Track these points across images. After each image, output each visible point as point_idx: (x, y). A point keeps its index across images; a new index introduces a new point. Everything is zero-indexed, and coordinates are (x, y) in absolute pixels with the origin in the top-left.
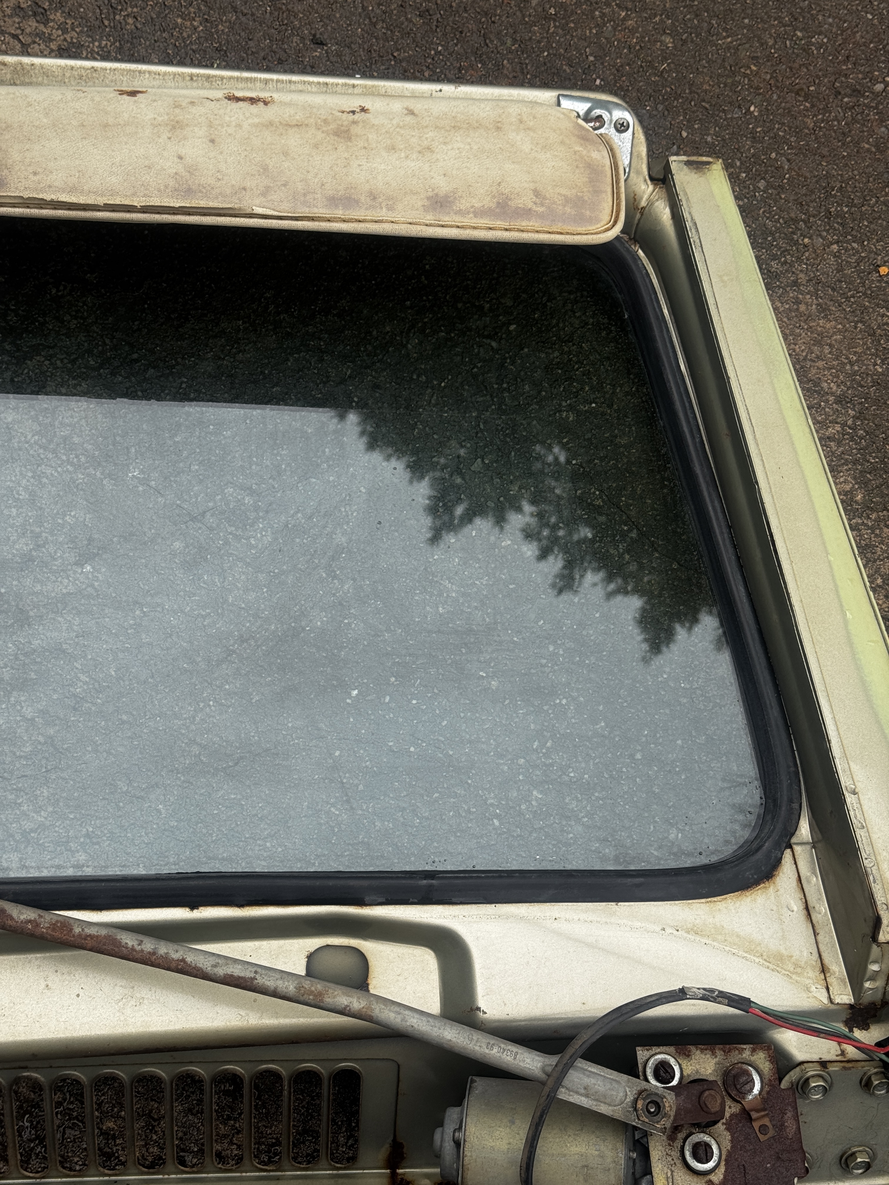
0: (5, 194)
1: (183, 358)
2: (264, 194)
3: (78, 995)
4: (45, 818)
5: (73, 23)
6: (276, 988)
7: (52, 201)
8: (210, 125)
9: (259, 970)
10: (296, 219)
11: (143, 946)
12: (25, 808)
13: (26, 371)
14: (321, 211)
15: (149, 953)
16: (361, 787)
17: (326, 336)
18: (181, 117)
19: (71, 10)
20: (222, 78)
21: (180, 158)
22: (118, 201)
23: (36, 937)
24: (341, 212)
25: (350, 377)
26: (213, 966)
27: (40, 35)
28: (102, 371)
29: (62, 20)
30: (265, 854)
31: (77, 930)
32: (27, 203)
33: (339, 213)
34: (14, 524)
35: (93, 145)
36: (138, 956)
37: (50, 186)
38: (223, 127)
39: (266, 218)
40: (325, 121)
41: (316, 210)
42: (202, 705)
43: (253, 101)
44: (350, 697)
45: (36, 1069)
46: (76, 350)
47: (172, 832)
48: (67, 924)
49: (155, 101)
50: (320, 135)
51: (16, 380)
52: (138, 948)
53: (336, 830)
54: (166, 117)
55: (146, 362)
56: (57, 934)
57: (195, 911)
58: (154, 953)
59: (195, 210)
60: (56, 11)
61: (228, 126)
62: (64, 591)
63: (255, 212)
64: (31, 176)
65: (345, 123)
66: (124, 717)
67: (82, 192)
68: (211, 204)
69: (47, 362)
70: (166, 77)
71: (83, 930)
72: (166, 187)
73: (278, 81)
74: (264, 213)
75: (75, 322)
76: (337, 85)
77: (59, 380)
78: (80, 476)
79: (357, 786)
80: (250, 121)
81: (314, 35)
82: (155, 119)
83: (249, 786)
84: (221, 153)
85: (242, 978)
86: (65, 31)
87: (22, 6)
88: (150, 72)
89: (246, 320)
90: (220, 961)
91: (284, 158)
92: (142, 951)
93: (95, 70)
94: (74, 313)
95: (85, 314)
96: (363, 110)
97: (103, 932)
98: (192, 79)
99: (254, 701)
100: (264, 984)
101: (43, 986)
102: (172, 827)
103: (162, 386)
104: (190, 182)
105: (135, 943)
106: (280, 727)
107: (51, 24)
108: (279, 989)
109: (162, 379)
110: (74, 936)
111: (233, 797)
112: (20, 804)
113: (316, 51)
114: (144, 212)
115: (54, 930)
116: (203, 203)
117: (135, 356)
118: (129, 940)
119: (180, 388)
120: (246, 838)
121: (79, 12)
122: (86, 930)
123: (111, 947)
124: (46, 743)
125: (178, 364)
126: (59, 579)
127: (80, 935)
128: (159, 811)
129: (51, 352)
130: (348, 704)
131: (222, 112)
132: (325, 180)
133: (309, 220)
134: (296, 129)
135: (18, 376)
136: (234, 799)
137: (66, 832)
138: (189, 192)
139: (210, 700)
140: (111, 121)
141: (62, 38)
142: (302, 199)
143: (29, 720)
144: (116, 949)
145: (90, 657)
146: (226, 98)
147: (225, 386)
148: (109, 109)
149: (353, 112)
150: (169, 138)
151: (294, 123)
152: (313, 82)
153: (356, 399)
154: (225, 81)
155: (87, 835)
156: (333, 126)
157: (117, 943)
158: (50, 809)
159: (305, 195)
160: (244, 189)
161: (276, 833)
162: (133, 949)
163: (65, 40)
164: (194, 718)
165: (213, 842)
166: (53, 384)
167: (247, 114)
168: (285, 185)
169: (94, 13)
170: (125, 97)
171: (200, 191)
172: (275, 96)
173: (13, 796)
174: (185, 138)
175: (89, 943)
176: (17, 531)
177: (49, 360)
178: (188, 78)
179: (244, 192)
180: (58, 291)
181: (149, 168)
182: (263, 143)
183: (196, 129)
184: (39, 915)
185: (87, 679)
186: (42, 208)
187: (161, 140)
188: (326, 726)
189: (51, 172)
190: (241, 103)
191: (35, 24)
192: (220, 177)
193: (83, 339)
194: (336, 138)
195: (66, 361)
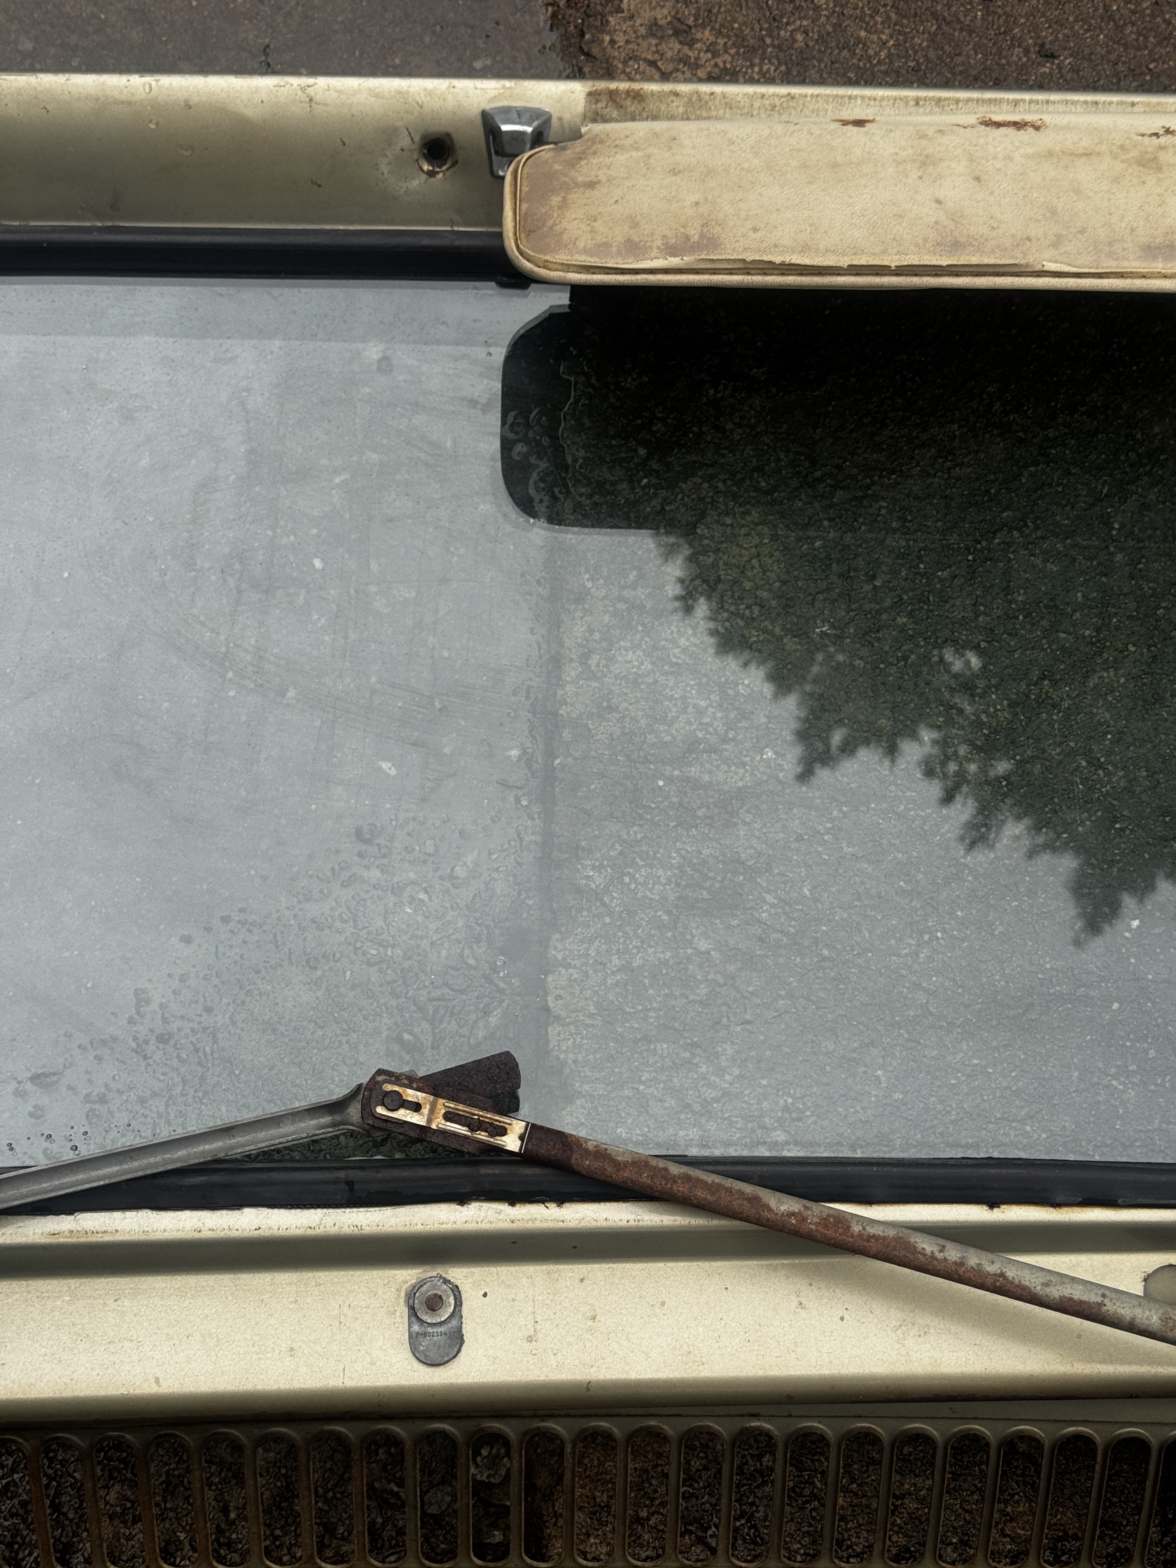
0: (720, 257)
1: (881, 476)
2: (1055, 245)
3: (842, 1319)
4: (731, 1084)
5: (725, 43)
6: (1133, 1319)
7: (783, 264)
8: (971, 160)
9: (1107, 1293)
10: (1100, 276)
11: (946, 1254)
12: (704, 1069)
13: (680, 496)
14: (1134, 264)
15: (955, 1263)
16: (1152, 1053)
17: (1073, 442)
18: (931, 150)
19: (722, 25)
20: (958, 101)
21: (939, 202)
22: (863, 261)
23: (802, 1236)
24: (1161, 265)
25: (1106, 495)
26: (1043, 1284)
27: (685, 61)
28: (776, 494)
29: (712, 39)
30: (1025, 1141)
31: (856, 1229)
32: (747, 268)
33: (1159, 266)
34: (672, 696)
35: (823, 190)
36: (940, 1267)
37: (776, 246)
38: (988, 160)
39: (1059, 277)
40: (1122, 147)
41: (1126, 263)
42: (926, 937)
43: (1018, 125)
44: (1130, 930)
45: (770, 1417)
46: (743, 468)
47: (896, 1107)
48: (842, 1220)
49: (891, 131)
50: (1119, 166)
51: (668, 508)
52: (940, 1256)
53: (1121, 1111)
54: (911, 151)
55: (833, 482)
56: (830, 1233)
57: (996, 1210)
58: (962, 1264)
59: (966, 269)
60: (705, 29)
61: (994, 159)
62: (740, 784)
63: (1046, 268)
64: (751, 233)
65: (1150, 149)
66: (826, 952)
67: (817, 251)
68: (986, 261)
69: (706, 485)
70: (884, 103)
71: (864, 1228)
72: (926, 240)
73: (1031, 101)
74: (1059, 270)
75: (740, 431)
76: (1110, 103)
77: (723, 507)
78: (754, 633)
79: (1146, 1051)
80: (1022, 151)
81: (1042, 45)
82: (897, 154)
83: (997, 1048)
84: (992, 193)
85: (1085, 1302)
86: (715, 55)
87: (660, 23)
88: (863, 97)
89: (963, 423)
90: (1052, 1278)
91: (1075, 198)
92: (945, 1260)
93: (793, 98)
94: (737, 420)
95: (753, 421)
96: (1168, 131)
97: (891, 1233)
98: (917, 104)
99: (997, 932)
100: (1115, 1313)
101: (795, 1304)
102: (896, 1101)
103: (855, 513)
104: (956, 234)
105: (936, 1249)
106: (1033, 969)
107: (698, 45)
108: (1138, 1321)
109: (854, 503)
110: (852, 1236)
111: (976, 1062)
112: (697, 1065)
113: (1044, 66)
114: (897, 275)
115: (826, 1226)
116: (974, 260)
117: (818, 474)
118: (927, 1245)
119: (879, 515)
120: (996, 1119)
121: (733, 28)
122: (868, 1228)
123: (903, 1253)
124: (725, 984)
125: (873, 483)
126: (733, 768)
127: (860, 1235)
128: (878, 1078)
129: (711, 471)
130: (1127, 938)
131: (982, 141)
132: (1135, 225)
133: (1117, 277)
134: (1083, 159)
135: (670, 503)
136: (978, 1065)
137: (758, 1104)
138: (956, 246)
139: (937, 931)
140: (840, 159)
141: (712, 62)
142: (1107, 249)
143: (703, 953)
144: (911, 1257)
145: (777, 871)
146: (981, 123)
147: (937, 512)
148: (834, 144)
149: (1156, 135)
150: (920, 178)
151: (1081, 151)
152: (1078, 101)
153: (1116, 526)
154: (961, 104)
155: (786, 1109)
156: (1134, 153)
157: (911, 1248)
158: (736, 1072)
159: (1110, 244)
160: (1029, 239)
161: (1037, 1112)
162: (933, 1257)
163: (716, 65)
164: (917, 955)
165: (952, 1122)
166: (714, 513)
167: (1017, 144)
168: (1082, 232)
169: (752, 29)
170: (850, 127)
171: (971, 245)
172: (1047, 118)
173: (687, 1055)
174: (940, 177)
175: (874, 1247)
176: (676, 705)
177: (708, 482)
178: (912, 103)
179: (1029, 244)
180: (717, 392)
181: (900, 216)
182: (1044, 179)
183: (953, 165)
184: (805, 1206)
185: (776, 901)
186: (765, 274)
187: (910, 181)
188: (1097, 967)
189: (775, 227)
190: (1003, 130)
191: (678, 46)
192: (995, 225)
193: (751, 453)
194: (1141, 168)
195: (729, 483)
